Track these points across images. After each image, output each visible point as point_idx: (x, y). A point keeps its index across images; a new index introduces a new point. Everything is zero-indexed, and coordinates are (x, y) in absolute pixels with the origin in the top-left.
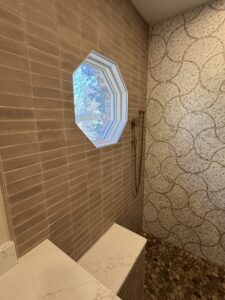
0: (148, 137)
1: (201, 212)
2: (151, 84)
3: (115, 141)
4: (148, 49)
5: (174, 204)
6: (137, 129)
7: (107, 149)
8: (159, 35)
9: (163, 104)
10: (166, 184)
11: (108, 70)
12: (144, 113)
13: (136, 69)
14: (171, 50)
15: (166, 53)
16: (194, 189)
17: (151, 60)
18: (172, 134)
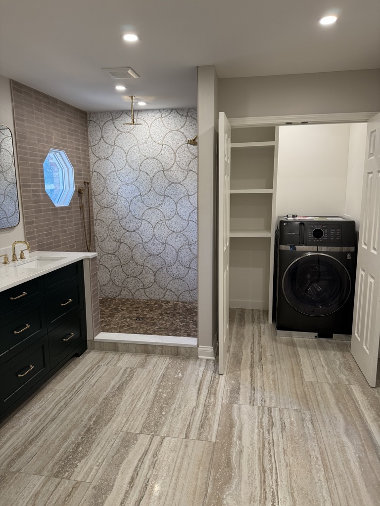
0: (95, 204)
1: (141, 261)
2: (93, 159)
3: (67, 204)
4: (87, 131)
5: (122, 261)
6: (83, 197)
7: (62, 208)
8: (95, 122)
9: (105, 176)
10: (114, 244)
11: (58, 154)
12: (88, 184)
13: (79, 149)
14: (105, 136)
15: (102, 137)
16: (135, 243)
17: (90, 139)
18: (114, 201)
